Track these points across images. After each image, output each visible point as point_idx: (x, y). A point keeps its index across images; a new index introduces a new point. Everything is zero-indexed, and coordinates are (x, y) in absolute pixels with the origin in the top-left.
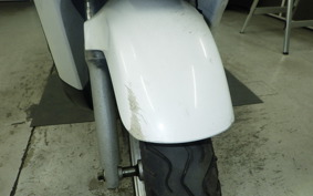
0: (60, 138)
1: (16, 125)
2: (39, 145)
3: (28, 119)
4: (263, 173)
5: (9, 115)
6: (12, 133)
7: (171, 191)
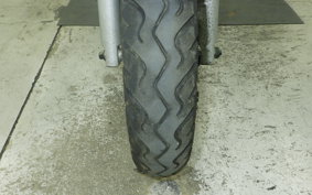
0: (83, 38)
1: (44, 22)
2: (63, 42)
3: (56, 18)
4: (280, 90)
5: (39, 13)
6: (41, 29)
7: (142, 41)
